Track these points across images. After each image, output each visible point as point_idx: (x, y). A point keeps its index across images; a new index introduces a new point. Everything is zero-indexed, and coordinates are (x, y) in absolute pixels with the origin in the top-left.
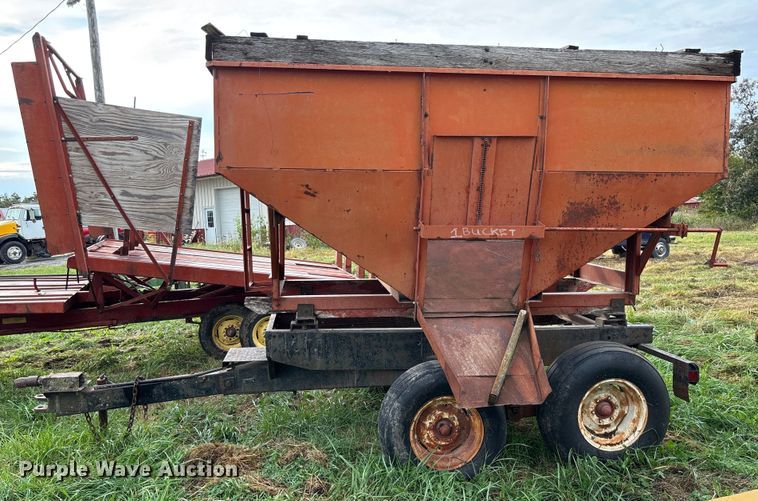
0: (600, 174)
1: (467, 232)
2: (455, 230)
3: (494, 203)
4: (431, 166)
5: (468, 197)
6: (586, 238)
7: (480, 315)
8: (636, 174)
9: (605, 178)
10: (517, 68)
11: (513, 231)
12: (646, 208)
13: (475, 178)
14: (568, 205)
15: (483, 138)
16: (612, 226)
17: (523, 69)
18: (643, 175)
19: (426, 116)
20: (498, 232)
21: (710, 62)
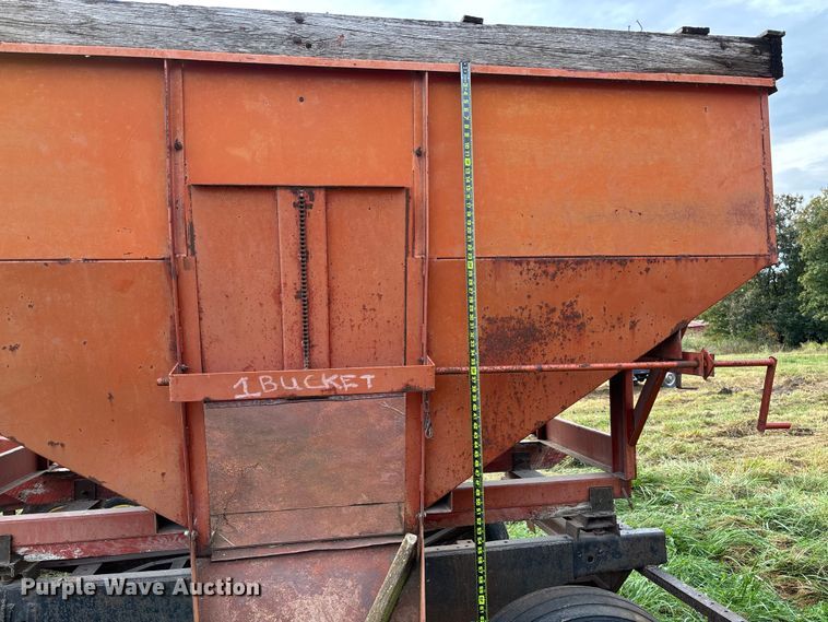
0: (541, 261)
1: (268, 384)
2: (243, 380)
3: (335, 323)
4: (191, 248)
5: (280, 313)
6: (524, 385)
7: (331, 547)
8: (610, 260)
9: (551, 270)
10: (363, 56)
11: (369, 377)
12: (633, 325)
13: (291, 275)
14: (485, 324)
15: (294, 189)
16: (572, 361)
17: (375, 57)
18: (623, 261)
19: (178, 147)
20: (338, 381)
21: (727, 52)
